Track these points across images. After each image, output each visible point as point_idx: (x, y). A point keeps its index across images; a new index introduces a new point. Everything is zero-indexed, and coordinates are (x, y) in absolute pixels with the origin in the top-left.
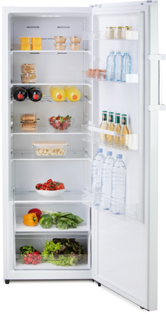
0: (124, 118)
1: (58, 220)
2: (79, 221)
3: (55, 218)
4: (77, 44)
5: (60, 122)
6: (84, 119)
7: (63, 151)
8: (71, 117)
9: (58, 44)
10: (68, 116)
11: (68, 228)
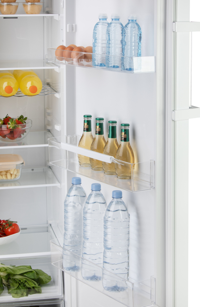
0: (125, 130)
1: (10, 279)
2: (44, 280)
3: (6, 276)
4: (36, 3)
5: (10, 127)
6: (45, 117)
7: (15, 173)
8: (26, 118)
9: (5, 4)
10: (22, 117)
11: (27, 295)
